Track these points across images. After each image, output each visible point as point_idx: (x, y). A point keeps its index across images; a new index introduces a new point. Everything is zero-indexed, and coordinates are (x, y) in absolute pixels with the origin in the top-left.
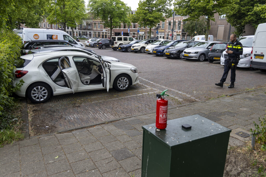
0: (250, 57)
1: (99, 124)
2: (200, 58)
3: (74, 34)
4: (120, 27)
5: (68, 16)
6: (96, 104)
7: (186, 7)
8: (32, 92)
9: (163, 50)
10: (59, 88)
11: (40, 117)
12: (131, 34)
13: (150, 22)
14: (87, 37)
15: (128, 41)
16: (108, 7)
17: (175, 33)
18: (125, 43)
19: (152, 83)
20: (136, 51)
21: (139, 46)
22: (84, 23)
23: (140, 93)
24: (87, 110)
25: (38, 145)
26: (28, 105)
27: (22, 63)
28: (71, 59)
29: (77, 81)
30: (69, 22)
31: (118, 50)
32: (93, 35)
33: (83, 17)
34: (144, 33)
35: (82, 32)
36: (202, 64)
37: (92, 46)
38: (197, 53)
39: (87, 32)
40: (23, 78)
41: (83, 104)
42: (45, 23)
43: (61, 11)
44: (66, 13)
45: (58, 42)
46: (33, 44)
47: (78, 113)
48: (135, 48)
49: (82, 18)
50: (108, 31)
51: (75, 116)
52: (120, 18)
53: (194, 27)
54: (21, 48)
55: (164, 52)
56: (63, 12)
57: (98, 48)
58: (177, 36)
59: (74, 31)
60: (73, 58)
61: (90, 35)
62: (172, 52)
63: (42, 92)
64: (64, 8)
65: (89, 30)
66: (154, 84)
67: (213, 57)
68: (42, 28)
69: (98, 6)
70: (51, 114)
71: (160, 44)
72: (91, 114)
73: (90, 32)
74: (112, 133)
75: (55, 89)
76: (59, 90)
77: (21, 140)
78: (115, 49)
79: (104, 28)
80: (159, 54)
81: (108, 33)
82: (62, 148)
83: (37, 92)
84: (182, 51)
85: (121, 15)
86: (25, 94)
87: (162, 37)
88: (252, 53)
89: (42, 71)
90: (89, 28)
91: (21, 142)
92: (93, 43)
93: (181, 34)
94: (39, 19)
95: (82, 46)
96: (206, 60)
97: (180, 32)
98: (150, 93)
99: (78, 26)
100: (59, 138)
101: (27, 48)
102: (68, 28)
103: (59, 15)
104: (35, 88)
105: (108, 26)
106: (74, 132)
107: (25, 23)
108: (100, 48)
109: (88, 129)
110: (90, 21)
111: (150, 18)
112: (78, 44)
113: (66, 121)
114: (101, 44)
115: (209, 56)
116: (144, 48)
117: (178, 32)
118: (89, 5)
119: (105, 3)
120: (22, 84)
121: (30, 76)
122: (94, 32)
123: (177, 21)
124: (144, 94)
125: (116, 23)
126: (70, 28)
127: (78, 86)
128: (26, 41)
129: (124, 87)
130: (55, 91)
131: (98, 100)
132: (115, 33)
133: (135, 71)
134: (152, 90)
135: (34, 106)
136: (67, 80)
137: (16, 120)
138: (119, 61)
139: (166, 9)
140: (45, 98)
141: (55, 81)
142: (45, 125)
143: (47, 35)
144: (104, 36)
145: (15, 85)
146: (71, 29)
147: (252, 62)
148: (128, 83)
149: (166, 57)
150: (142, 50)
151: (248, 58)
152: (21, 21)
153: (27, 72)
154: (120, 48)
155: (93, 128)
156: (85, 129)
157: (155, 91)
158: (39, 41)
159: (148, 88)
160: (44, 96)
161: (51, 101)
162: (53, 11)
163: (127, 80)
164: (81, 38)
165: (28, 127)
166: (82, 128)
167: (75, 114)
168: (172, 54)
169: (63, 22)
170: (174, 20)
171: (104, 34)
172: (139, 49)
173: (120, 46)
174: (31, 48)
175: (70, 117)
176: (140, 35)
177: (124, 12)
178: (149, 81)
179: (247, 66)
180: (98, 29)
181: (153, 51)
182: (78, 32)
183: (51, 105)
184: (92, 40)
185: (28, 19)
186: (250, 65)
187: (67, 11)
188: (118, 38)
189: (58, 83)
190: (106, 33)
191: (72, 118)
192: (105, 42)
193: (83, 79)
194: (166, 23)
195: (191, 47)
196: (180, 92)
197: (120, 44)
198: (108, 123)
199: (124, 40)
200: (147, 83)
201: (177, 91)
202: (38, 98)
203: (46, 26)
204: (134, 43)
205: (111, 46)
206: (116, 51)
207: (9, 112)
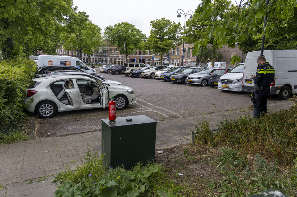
0: (242, 82)
1: (90, 132)
2: (203, 83)
3: (90, 61)
4: (136, 54)
5: (84, 43)
6: (94, 119)
7: (193, 36)
8: (41, 108)
9: (170, 76)
10: (64, 105)
11: (45, 127)
12: (147, 60)
13: (161, 49)
14: (103, 63)
15: (140, 67)
16: (124, 35)
17: (189, 60)
18: (136, 69)
19: (149, 103)
20: (146, 77)
21: (149, 72)
22: (101, 50)
23: (134, 111)
24: (85, 123)
25: (40, 143)
26: (36, 119)
27: (33, 85)
28: (74, 81)
29: (79, 100)
30: (85, 49)
31: (129, 76)
32: (109, 61)
33: (99, 44)
34: (159, 60)
35: (99, 59)
36: (203, 89)
37: (106, 72)
38: (200, 79)
39: (103, 59)
40: (33, 96)
41: (83, 119)
42: (62, 50)
43: (77, 38)
44: (82, 40)
45: (69, 68)
46: (47, 69)
47: (77, 125)
48: (145, 74)
49: (97, 45)
50: (124, 58)
51: (73, 127)
52: (135, 45)
53: (207, 54)
54: (35, 73)
55: (170, 77)
56: (79, 39)
57: (111, 74)
58: (192, 63)
59: (90, 57)
60: (76, 81)
61: (106, 61)
62: (178, 77)
63: (49, 109)
64: (80, 36)
65: (105, 56)
66: (150, 104)
67: (214, 82)
68: (59, 54)
69: (114, 33)
70: (54, 126)
71: (169, 70)
72: (87, 126)
73: (106, 59)
74: (97, 137)
75: (60, 106)
76: (63, 107)
77: (27, 140)
78: (127, 75)
79: (120, 55)
80: (166, 79)
81: (124, 60)
82: (57, 145)
83: (44, 109)
84: (187, 77)
85: (136, 42)
86: (34, 110)
87: (174, 64)
88: (243, 78)
89: (49, 91)
90: (106, 54)
91: (26, 141)
92: (107, 69)
93: (195, 60)
94: (56, 46)
95: (94, 71)
96: (208, 85)
97: (194, 59)
98: (142, 111)
99: (95, 53)
100: (56, 140)
101: (40, 73)
102: (85, 55)
103: (75, 42)
104: (43, 105)
105: (124, 53)
106: (68, 136)
107: (42, 49)
108: (113, 74)
109: (80, 134)
110: (106, 48)
111: (160, 46)
112: (89, 70)
113: (65, 130)
114: (114, 70)
115: (210, 81)
116: (154, 73)
117: (193, 58)
118: (105, 33)
119: (121, 31)
120: (32, 102)
121: (39, 95)
122: (110, 59)
123: (187, 48)
124: (138, 112)
125: (132, 49)
126: (86, 54)
127: (80, 104)
128: (40, 66)
129: (121, 106)
130: (60, 108)
131: (96, 116)
132: (131, 59)
133: (132, 93)
134: (146, 109)
135: (41, 120)
136: (69, 99)
137: (25, 128)
138: (121, 85)
139: (177, 37)
140: (51, 114)
141: (60, 100)
142: (48, 132)
143: (61, 61)
144: (120, 63)
145: (26, 103)
146: (88, 55)
147: (243, 87)
148: (125, 103)
149: (173, 83)
150: (152, 76)
151: (240, 83)
152: (38, 49)
153: (37, 91)
154: (131, 74)
155: (84, 134)
156: (78, 135)
157: (149, 110)
158: (52, 67)
159: (143, 107)
160: (50, 112)
161: (56, 117)
162: (70, 38)
163: (124, 101)
164: (96, 65)
165: (34, 133)
166: (76, 134)
167: (74, 125)
168: (178, 79)
169: (79, 49)
170: (184, 47)
171: (120, 60)
172: (149, 75)
173: (132, 72)
174: (44, 73)
175: (69, 128)
176: (155, 61)
177: (139, 39)
178: (147, 102)
179: (240, 90)
180: (114, 55)
181: (161, 77)
182: (94, 59)
183: (57, 119)
184: (106, 66)
185: (44, 47)
186: (242, 89)
187: (83, 39)
188: (130, 64)
189: (63, 101)
190: (122, 59)
191: (71, 128)
192: (118, 68)
193: (84, 99)
194: (181, 50)
195: (196, 72)
196: (169, 111)
197: (132, 70)
198: (97, 131)
199: (136, 67)
200: (144, 104)
201: (167, 110)
202: (45, 114)
203: (63, 53)
204: (145, 69)
205: (123, 72)
206: (128, 77)
207: (20, 123)
